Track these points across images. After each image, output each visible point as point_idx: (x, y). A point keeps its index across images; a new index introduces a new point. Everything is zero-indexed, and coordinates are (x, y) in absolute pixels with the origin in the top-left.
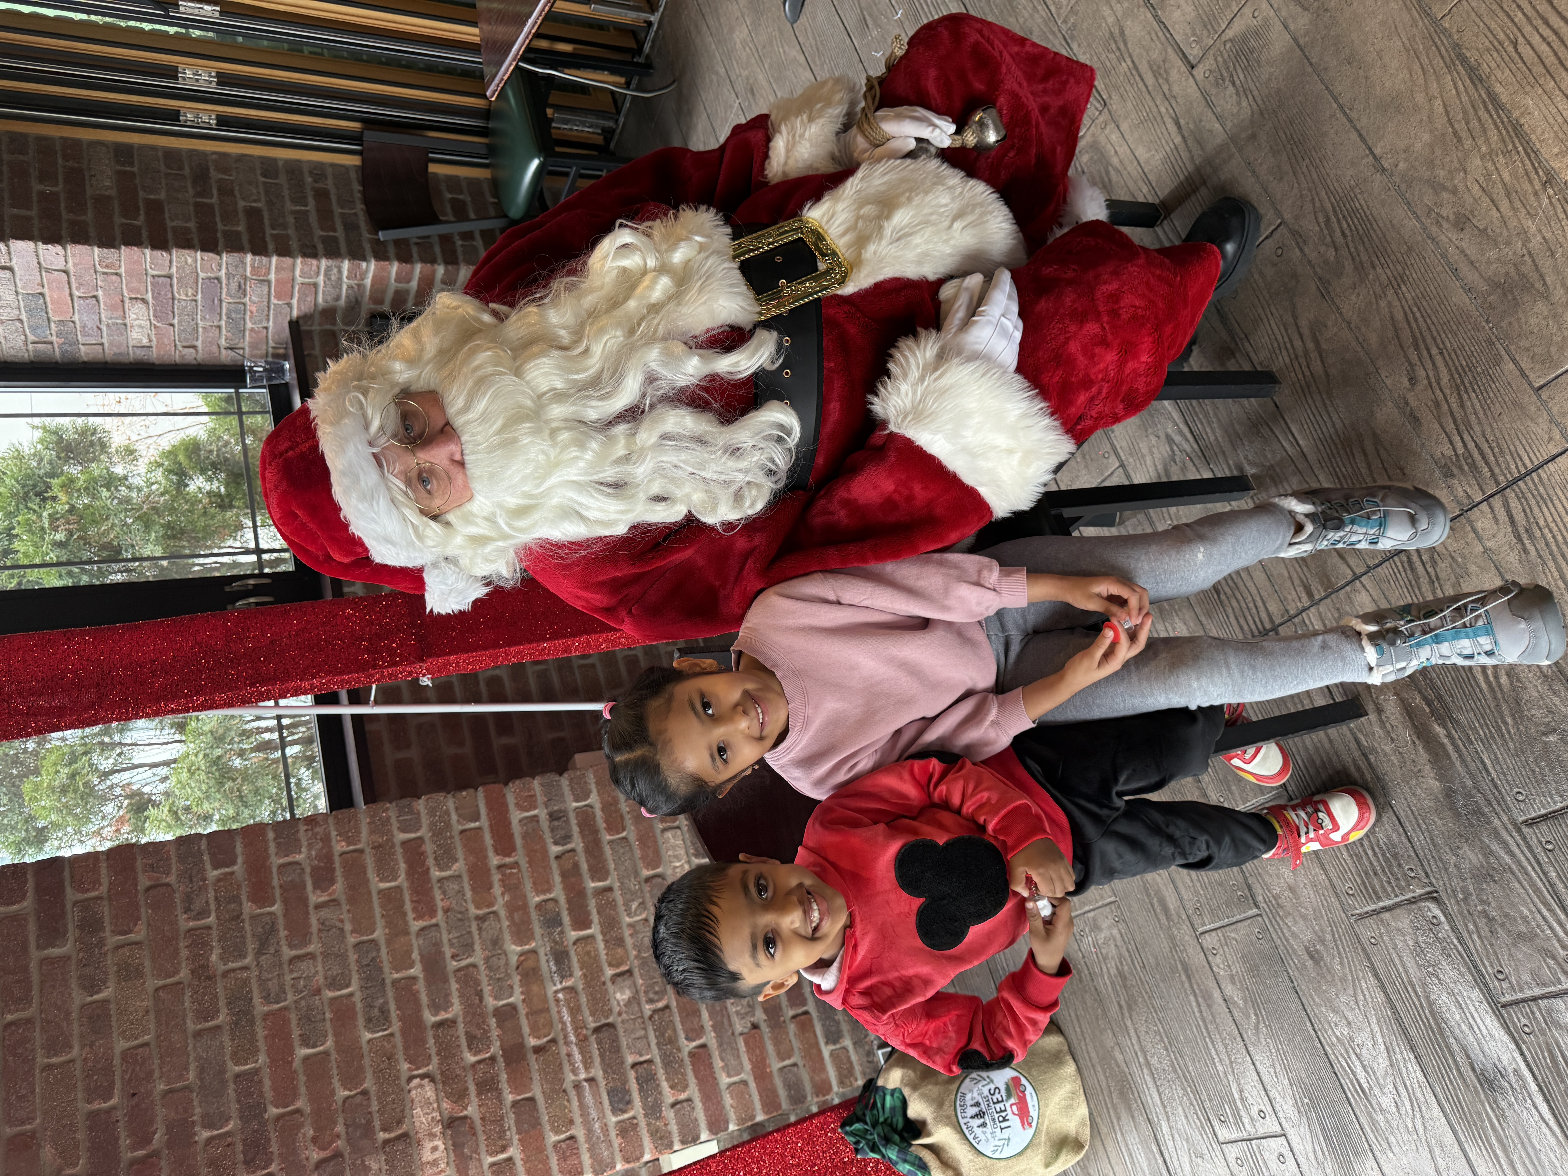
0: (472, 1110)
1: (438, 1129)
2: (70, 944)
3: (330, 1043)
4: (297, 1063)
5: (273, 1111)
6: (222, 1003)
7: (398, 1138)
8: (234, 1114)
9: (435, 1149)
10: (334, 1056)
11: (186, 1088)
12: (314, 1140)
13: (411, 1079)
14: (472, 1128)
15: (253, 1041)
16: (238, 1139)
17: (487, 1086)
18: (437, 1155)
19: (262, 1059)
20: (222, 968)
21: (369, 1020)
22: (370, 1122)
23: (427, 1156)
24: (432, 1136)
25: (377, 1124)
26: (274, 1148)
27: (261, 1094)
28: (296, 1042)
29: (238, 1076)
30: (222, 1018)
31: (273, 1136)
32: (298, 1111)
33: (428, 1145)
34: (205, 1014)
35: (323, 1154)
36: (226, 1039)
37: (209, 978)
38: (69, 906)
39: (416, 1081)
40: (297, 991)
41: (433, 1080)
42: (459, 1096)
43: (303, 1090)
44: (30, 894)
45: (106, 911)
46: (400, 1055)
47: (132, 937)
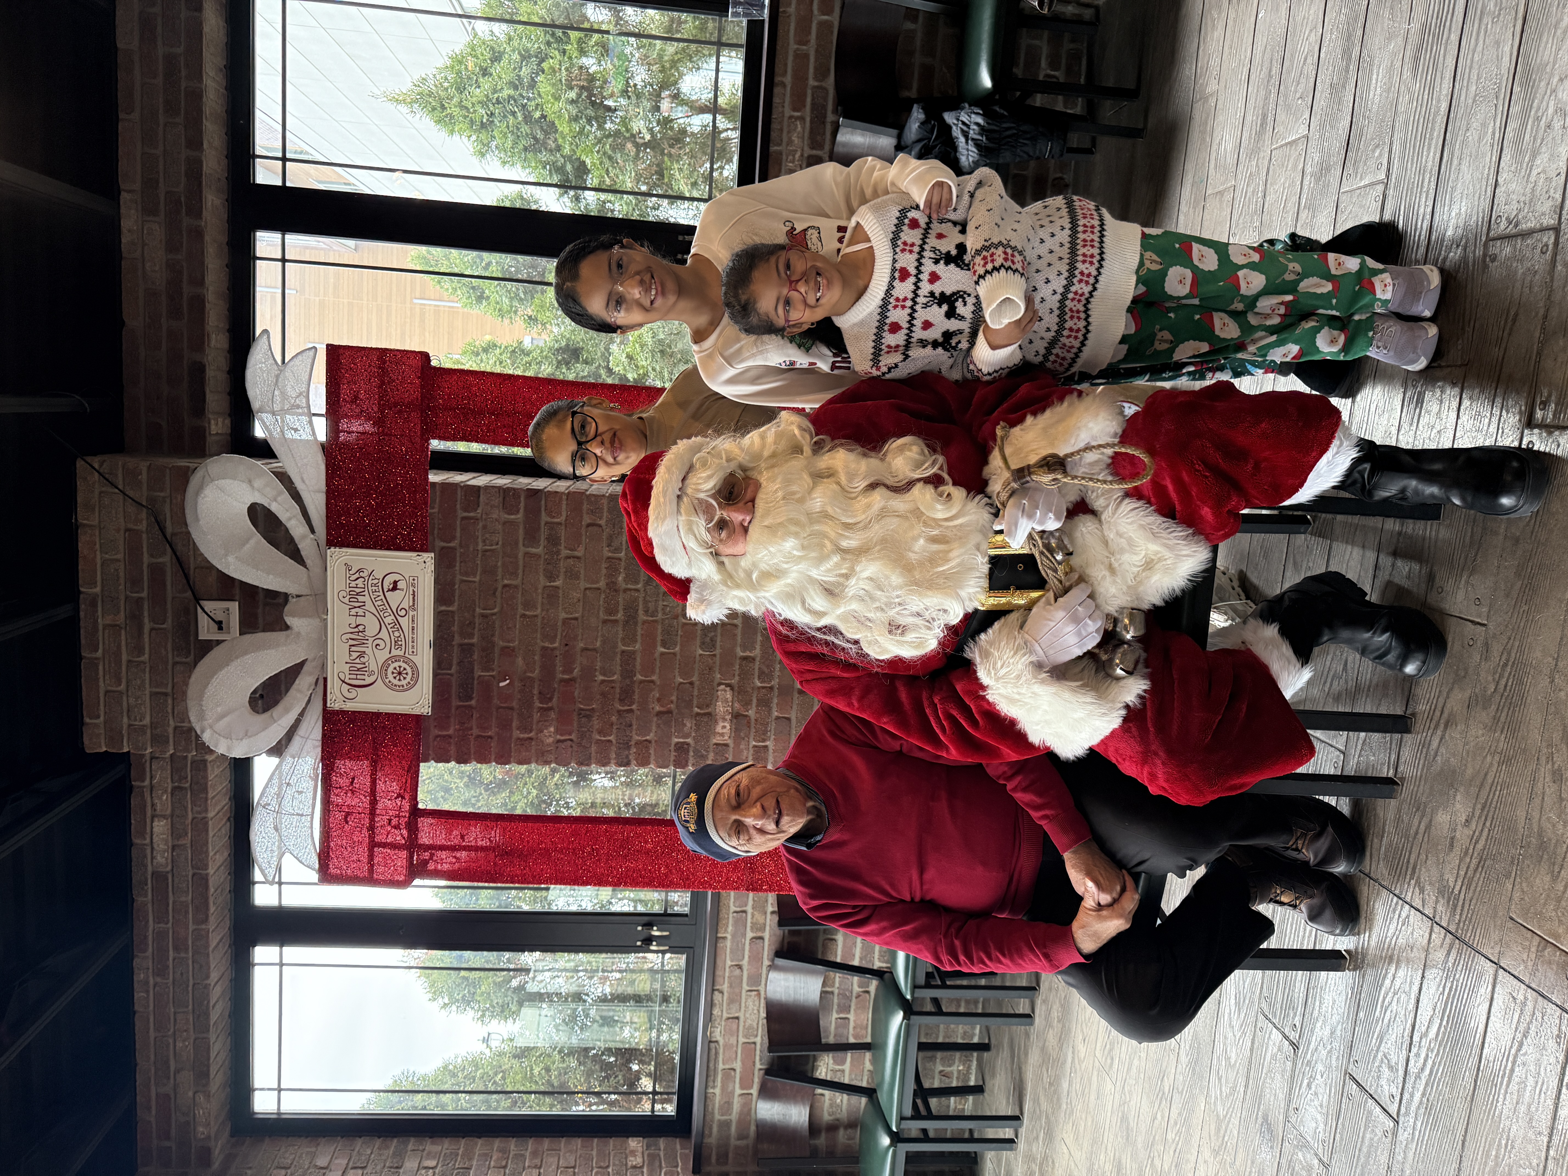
0: (751, 713)
1: (728, 717)
2: (541, 548)
3: (677, 649)
4: (657, 655)
5: (639, 677)
6: (621, 608)
7: (705, 714)
8: (618, 672)
9: (724, 727)
10: (678, 657)
11: (595, 650)
12: (659, 700)
13: (720, 684)
14: (749, 722)
15: (635, 635)
16: (618, 685)
17: (764, 703)
18: (724, 731)
19: (638, 646)
20: (624, 586)
21: (703, 643)
22: (691, 701)
23: (719, 729)
24: (724, 720)
25: (695, 702)
26: (636, 697)
27: (634, 666)
28: (659, 643)
29: (623, 652)
30: (620, 616)
31: (637, 691)
32: (652, 682)
33: (721, 724)
34: (611, 611)
35: (662, 709)
36: (620, 629)
37: (616, 591)
38: (543, 523)
39: (723, 687)
40: (664, 613)
41: (732, 689)
42: (747, 704)
43: (657, 671)
44: (522, 511)
45: (562, 533)
46: (717, 669)
47: (576, 553)
